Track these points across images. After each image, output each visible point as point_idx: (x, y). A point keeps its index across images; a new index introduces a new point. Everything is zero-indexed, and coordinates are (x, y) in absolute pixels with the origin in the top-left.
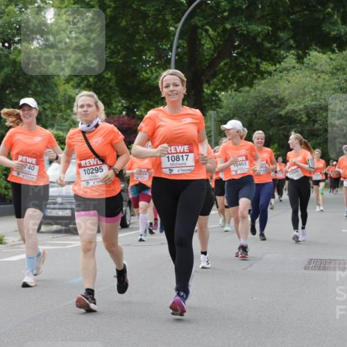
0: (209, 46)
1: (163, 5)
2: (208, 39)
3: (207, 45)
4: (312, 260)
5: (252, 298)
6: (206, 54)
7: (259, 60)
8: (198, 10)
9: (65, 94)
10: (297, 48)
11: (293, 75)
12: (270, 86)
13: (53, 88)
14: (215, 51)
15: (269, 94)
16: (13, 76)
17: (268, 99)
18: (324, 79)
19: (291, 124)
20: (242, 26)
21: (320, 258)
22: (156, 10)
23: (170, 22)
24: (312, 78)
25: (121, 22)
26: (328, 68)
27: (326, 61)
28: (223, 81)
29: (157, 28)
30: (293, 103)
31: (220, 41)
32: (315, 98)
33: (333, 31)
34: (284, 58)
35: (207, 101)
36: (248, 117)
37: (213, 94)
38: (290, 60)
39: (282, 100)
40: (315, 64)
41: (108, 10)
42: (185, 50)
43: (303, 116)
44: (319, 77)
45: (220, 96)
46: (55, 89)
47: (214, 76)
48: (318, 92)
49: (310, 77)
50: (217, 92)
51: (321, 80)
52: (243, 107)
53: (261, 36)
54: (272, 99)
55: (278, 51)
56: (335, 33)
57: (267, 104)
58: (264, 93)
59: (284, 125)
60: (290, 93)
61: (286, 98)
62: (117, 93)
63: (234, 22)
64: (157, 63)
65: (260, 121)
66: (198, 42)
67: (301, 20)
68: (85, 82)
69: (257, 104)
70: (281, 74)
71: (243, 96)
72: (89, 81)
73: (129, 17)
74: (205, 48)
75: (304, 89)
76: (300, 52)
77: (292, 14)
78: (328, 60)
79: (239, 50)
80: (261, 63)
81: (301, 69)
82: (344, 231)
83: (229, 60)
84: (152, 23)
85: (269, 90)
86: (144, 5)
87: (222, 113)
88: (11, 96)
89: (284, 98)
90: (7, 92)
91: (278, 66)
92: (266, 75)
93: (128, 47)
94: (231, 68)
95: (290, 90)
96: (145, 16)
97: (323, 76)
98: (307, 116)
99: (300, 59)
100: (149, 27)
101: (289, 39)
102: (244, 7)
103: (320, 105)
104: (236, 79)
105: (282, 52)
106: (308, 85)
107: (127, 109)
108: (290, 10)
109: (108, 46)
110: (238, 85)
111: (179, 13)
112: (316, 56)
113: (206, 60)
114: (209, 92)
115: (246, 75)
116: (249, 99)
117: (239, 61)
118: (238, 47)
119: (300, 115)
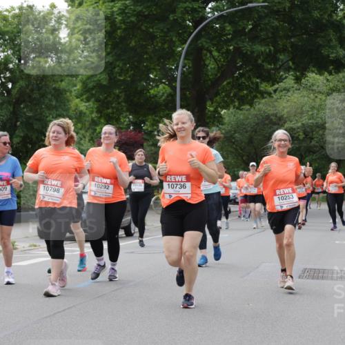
0: (213, 66)
1: (168, 27)
2: (212, 60)
3: (211, 66)
4: (306, 269)
5: (249, 304)
6: (210, 73)
7: (258, 80)
8: (203, 33)
9: (76, 109)
10: (295, 70)
11: (292, 95)
13: (64, 102)
14: (218, 72)
15: (269, 112)
16: (28, 91)
17: (268, 117)
18: (321, 99)
20: (247, 46)
23: (177, 44)
24: (310, 98)
25: (130, 43)
26: (325, 89)
28: (226, 99)
29: (164, 49)
30: (291, 122)
31: (224, 61)
32: (312, 117)
33: (332, 53)
34: (284, 79)
35: (209, 118)
36: (249, 133)
37: (216, 111)
38: (289, 81)
39: (280, 118)
40: (313, 85)
41: (119, 31)
42: (191, 70)
43: (301, 134)
44: (316, 97)
45: (222, 113)
46: (67, 104)
47: (217, 94)
48: (315, 111)
49: (308, 97)
50: (219, 109)
51: (318, 100)
52: (244, 124)
53: (262, 57)
54: (272, 117)
56: (333, 55)
57: (267, 122)
58: (264, 112)
60: (288, 112)
61: (285, 116)
62: (125, 109)
64: (164, 81)
65: (259, 138)
66: (202, 63)
67: (300, 44)
69: (256, 121)
70: (281, 94)
71: (244, 114)
73: (139, 37)
74: (209, 68)
75: (302, 108)
76: (298, 74)
78: (325, 81)
79: (241, 71)
80: (261, 83)
81: (299, 89)
82: (337, 242)
83: (231, 80)
84: (160, 45)
85: (269, 108)
86: (152, 27)
87: (224, 129)
88: (25, 110)
89: (282, 116)
90: (22, 106)
91: (276, 86)
92: (265, 95)
93: (136, 66)
94: (233, 86)
95: (289, 109)
96: (152, 37)
97: (320, 96)
98: (304, 134)
99: (298, 80)
100: (157, 48)
101: (288, 61)
102: (247, 30)
103: (316, 123)
104: (237, 98)
105: (281, 73)
106: (306, 104)
107: (134, 124)
108: (290, 34)
109: (118, 63)
110: (239, 103)
111: (185, 35)
112: (313, 77)
113: (210, 79)
114: (212, 109)
115: (247, 95)
116: (250, 117)
117: (240, 81)
118: (241, 67)
119: (297, 132)
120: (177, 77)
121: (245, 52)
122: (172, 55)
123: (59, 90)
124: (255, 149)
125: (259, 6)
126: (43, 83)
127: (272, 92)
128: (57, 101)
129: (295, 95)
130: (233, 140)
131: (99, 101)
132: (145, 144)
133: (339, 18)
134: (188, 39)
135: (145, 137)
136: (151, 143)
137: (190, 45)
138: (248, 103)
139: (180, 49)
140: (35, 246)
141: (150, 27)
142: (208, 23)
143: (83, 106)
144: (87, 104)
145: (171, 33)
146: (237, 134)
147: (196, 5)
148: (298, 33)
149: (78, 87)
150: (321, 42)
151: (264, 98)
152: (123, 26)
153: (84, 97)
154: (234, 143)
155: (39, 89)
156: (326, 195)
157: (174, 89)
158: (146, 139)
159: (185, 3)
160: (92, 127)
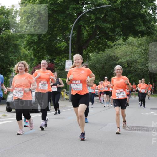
0: (86, 34)
2: (86, 31)
3: (85, 33)
5: (102, 142)
6: (84, 37)
7: (107, 40)
8: (81, 19)
9: (24, 53)
10: (123, 36)
11: (122, 47)
12: (112, 52)
13: (19, 50)
14: (88, 36)
15: (111, 55)
16: (2, 45)
17: (111, 57)
18: (135, 49)
21: (132, 125)
23: (70, 23)
24: (130, 48)
26: (137, 44)
27: (136, 41)
28: (92, 48)
29: (64, 26)
30: (122, 59)
31: (91, 32)
32: (131, 57)
33: (140, 28)
34: (118, 40)
36: (102, 64)
37: (87, 54)
38: (121, 41)
39: (117, 58)
40: (131, 42)
42: (76, 35)
43: (126, 65)
44: (133, 48)
45: (90, 55)
47: (88, 46)
48: (133, 54)
49: (129, 48)
50: (89, 53)
51: (133, 49)
52: (100, 60)
53: (108, 30)
54: (113, 57)
55: (115, 37)
56: (140, 30)
57: (110, 59)
58: (109, 54)
60: (120, 55)
61: (119, 56)
62: (46, 53)
64: (63, 40)
65: (107, 66)
66: (81, 32)
67: (125, 24)
68: (33, 48)
69: (106, 59)
70: (117, 46)
71: (100, 56)
72: (34, 48)
73: (52, 21)
74: (84, 34)
75: (126, 53)
76: (125, 37)
78: (137, 41)
79: (99, 36)
81: (125, 44)
82: (142, 114)
83: (94, 40)
84: (62, 24)
87: (91, 62)
89: (118, 56)
91: (115, 43)
94: (95, 43)
95: (120, 53)
96: (59, 21)
97: (134, 48)
98: (128, 64)
99: (124, 40)
100: (60, 25)
101: (120, 32)
103: (133, 60)
104: (97, 48)
105: (117, 37)
106: (128, 51)
107: (50, 60)
108: (121, 19)
110: (98, 50)
111: (73, 20)
112: (132, 39)
113: (85, 40)
114: (85, 53)
115: (102, 47)
116: (103, 57)
117: (98, 41)
118: (99, 34)
119: (124, 64)
120: (69, 39)
121: (100, 27)
122: (67, 29)
123: (16, 44)
124: (105, 71)
125: (107, 7)
126: (9, 41)
127: (113, 45)
128: (15, 49)
129: (123, 47)
130: (95, 68)
131: (34, 50)
132: (55, 69)
133: (143, 12)
134: (75, 21)
135: (55, 66)
136: (58, 69)
137: (75, 24)
138: (102, 51)
139: (71, 26)
140: (5, 115)
141: (57, 16)
142: (84, 14)
143: (27, 52)
144: (29, 51)
145: (67, 19)
146: (97, 65)
147: (78, 6)
148: (124, 19)
149: (25, 43)
150: (134, 23)
151: (109, 48)
153: (28, 48)
154: (96, 69)
155: (7, 44)
156: (137, 92)
157: (68, 44)
158: (55, 67)
159: (73, 5)
160: (31, 61)
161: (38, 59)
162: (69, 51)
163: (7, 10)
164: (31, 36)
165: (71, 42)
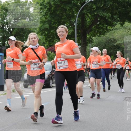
0: (89, 21)
1: (72, 6)
2: (89, 18)
3: (88, 20)
4: (126, 97)
6: (88, 23)
7: (107, 26)
8: (85, 8)
10: (120, 21)
11: (119, 31)
12: (111, 35)
14: (91, 22)
15: (110, 38)
16: (18, 32)
17: (110, 40)
19: (118, 48)
20: (101, 13)
22: (70, 8)
23: (75, 12)
25: (57, 12)
28: (94, 33)
29: (70, 14)
30: (119, 41)
31: (93, 19)
34: (116, 25)
35: (88, 40)
36: (103, 46)
37: (90, 38)
38: (118, 25)
39: (115, 40)
40: (127, 27)
41: (53, 8)
42: (80, 22)
44: (128, 31)
45: (93, 38)
47: (91, 31)
49: (125, 31)
50: (92, 37)
51: (129, 33)
52: (101, 42)
54: (112, 39)
55: (113, 22)
57: (110, 41)
58: (109, 37)
59: (116, 49)
60: (118, 37)
61: (117, 39)
62: (55, 38)
63: (98, 12)
64: (70, 27)
66: (85, 19)
67: (122, 11)
69: (106, 41)
70: (115, 31)
71: (101, 38)
72: (45, 33)
73: (60, 10)
74: (87, 21)
75: (123, 36)
76: (121, 23)
77: (118, 9)
79: (100, 22)
81: (122, 29)
83: (96, 26)
84: (68, 12)
85: (111, 36)
86: (65, 6)
87: (94, 44)
89: (116, 39)
92: (109, 31)
93: (59, 21)
94: (96, 28)
95: (118, 36)
96: (66, 10)
97: (130, 31)
99: (122, 25)
100: (67, 14)
101: (117, 18)
102: (101, 6)
105: (115, 23)
106: (124, 34)
109: (52, 20)
110: (99, 34)
111: (78, 9)
112: (127, 24)
113: (88, 25)
114: (89, 37)
115: (102, 31)
116: (103, 40)
117: (100, 26)
118: (99, 21)
119: (122, 45)
120: (75, 25)
122: (74, 17)
127: (112, 30)
129: (121, 31)
131: (46, 35)
134: (79, 10)
137: (80, 12)
138: (103, 34)
139: (76, 14)
141: (64, 6)
142: (87, 4)
143: (39, 37)
144: (41, 36)
148: (121, 7)
149: (38, 30)
152: (54, 6)
157: (74, 29)
160: (43, 45)
161: (49, 42)
162: (75, 36)
163: (22, 2)
164: (43, 24)
165: (77, 28)
